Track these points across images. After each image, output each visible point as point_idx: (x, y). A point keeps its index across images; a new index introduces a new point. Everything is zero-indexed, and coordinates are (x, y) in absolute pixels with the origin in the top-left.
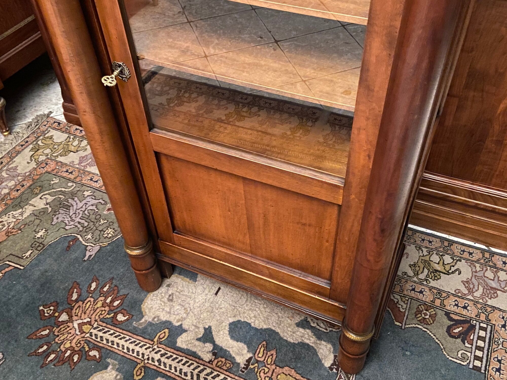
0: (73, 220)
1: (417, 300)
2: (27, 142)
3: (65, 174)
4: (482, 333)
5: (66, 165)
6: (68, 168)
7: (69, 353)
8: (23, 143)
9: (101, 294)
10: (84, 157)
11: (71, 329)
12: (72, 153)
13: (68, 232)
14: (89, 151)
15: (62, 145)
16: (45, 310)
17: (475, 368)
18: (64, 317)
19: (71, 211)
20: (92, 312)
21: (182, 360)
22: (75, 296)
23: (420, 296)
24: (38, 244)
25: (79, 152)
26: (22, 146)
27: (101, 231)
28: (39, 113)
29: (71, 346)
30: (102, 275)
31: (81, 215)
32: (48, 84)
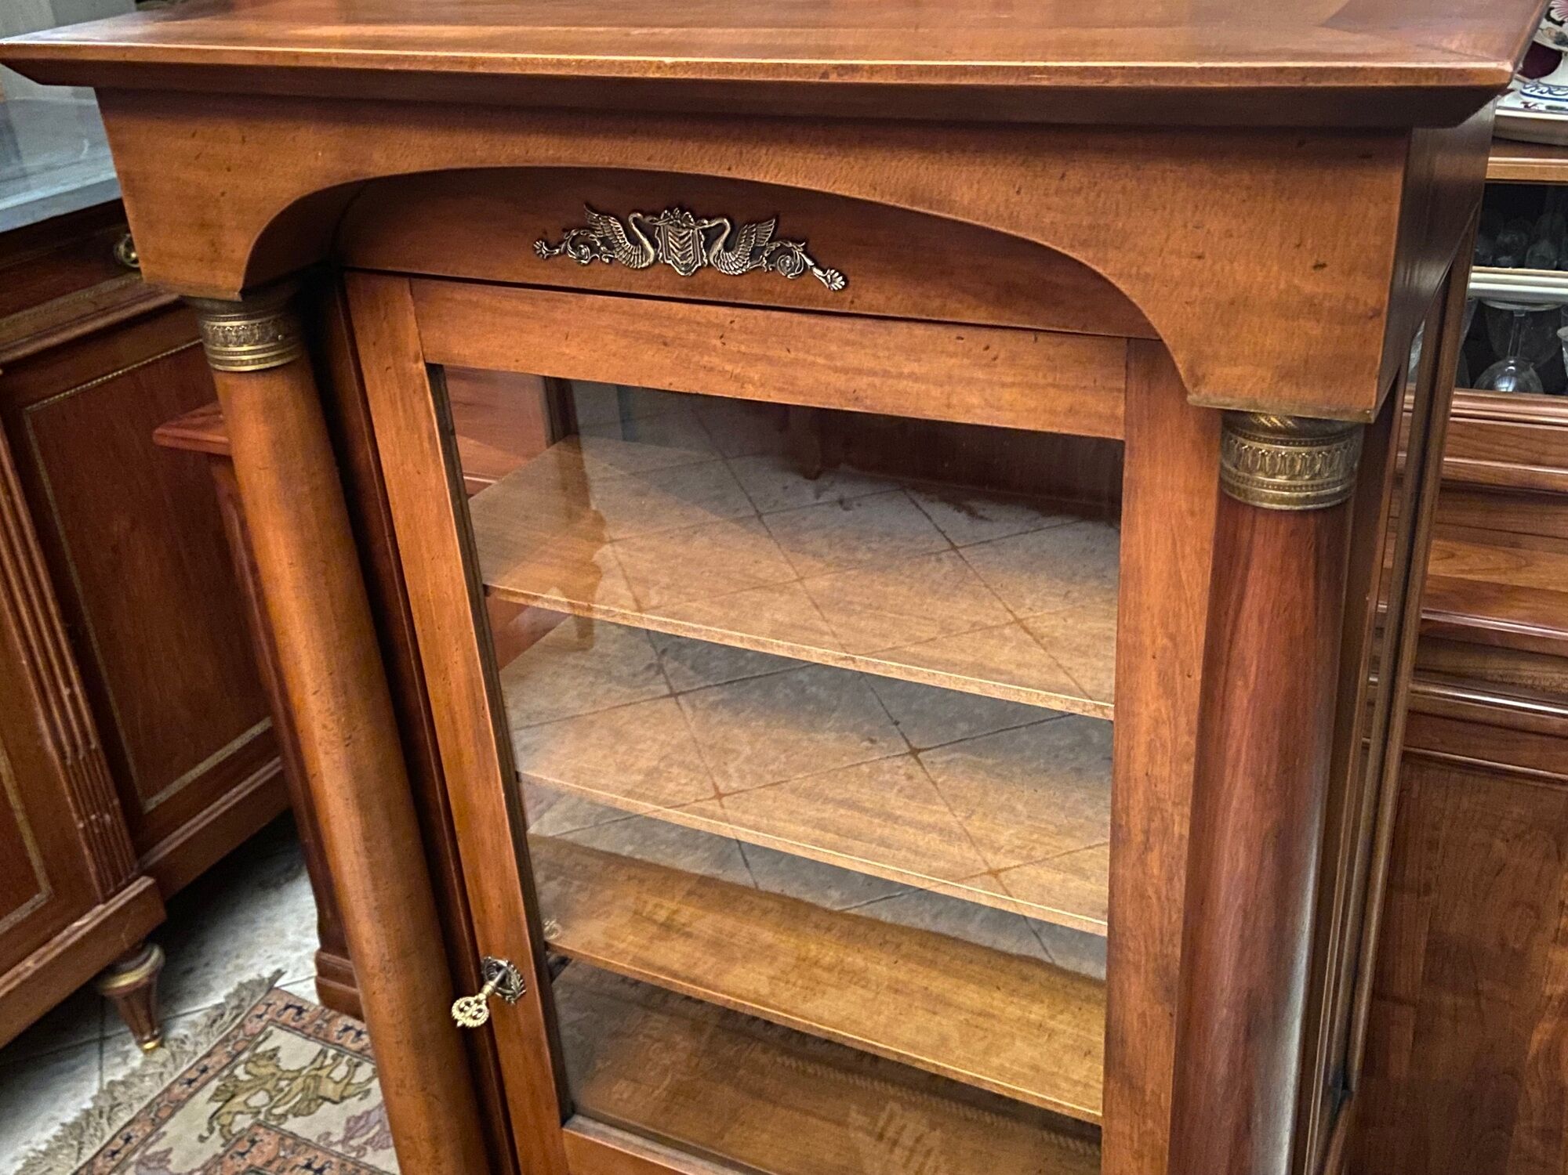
2: (204, 1070)
5: (307, 1143)
6: (311, 1154)
8: (193, 1074)
10: (360, 1118)
12: (327, 1105)
14: (376, 1097)
15: (300, 1080)
25: (347, 1102)
26: (190, 1082)
28: (250, 975)
32: (277, 886)
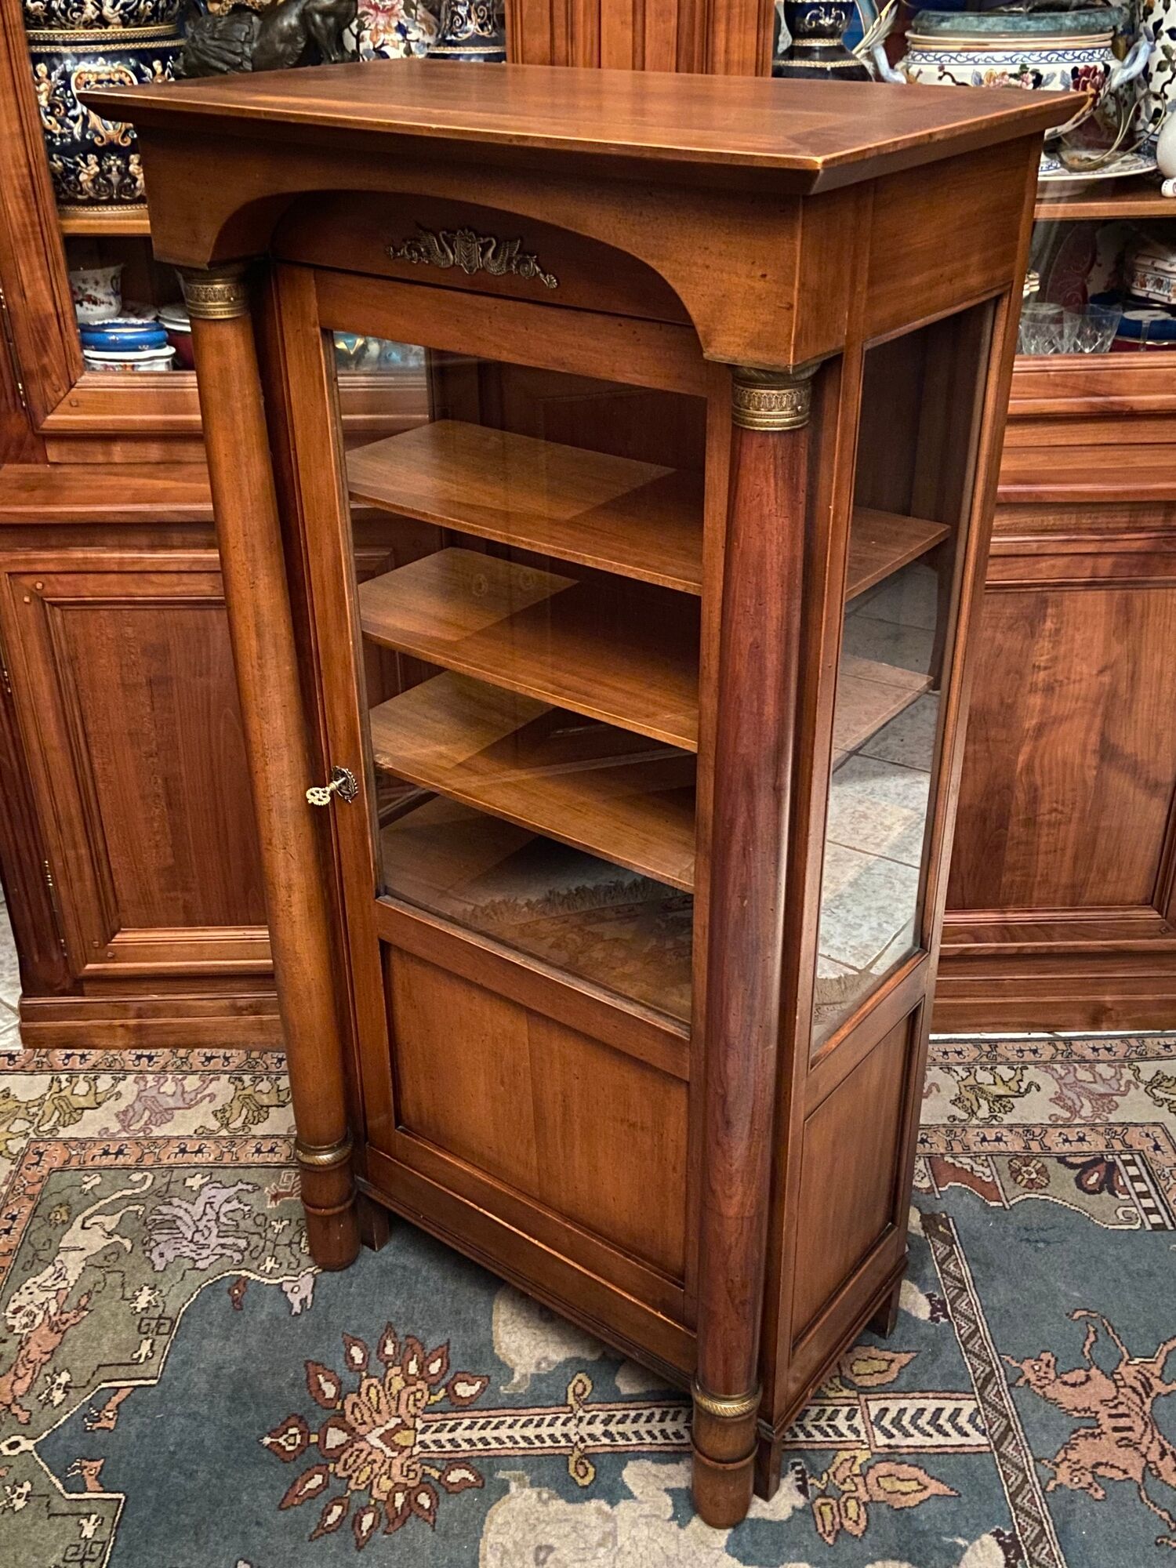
0: (204, 1246)
1: (1001, 1154)
3: (106, 1161)
4: (1133, 1171)
5: (91, 1140)
6: (104, 1145)
7: (400, 1499)
9: (387, 1363)
10: (126, 1111)
11: (370, 1453)
12: (88, 1111)
13: (209, 1273)
15: (48, 1103)
16: (281, 1440)
17: (1155, 1227)
18: (335, 1438)
19: (183, 1228)
20: (393, 1404)
21: (652, 1414)
22: (330, 1390)
23: (1002, 1146)
24: (154, 1323)
25: (105, 1105)
27: (289, 1245)
29: (396, 1484)
30: (359, 1326)
31: (215, 1231)
